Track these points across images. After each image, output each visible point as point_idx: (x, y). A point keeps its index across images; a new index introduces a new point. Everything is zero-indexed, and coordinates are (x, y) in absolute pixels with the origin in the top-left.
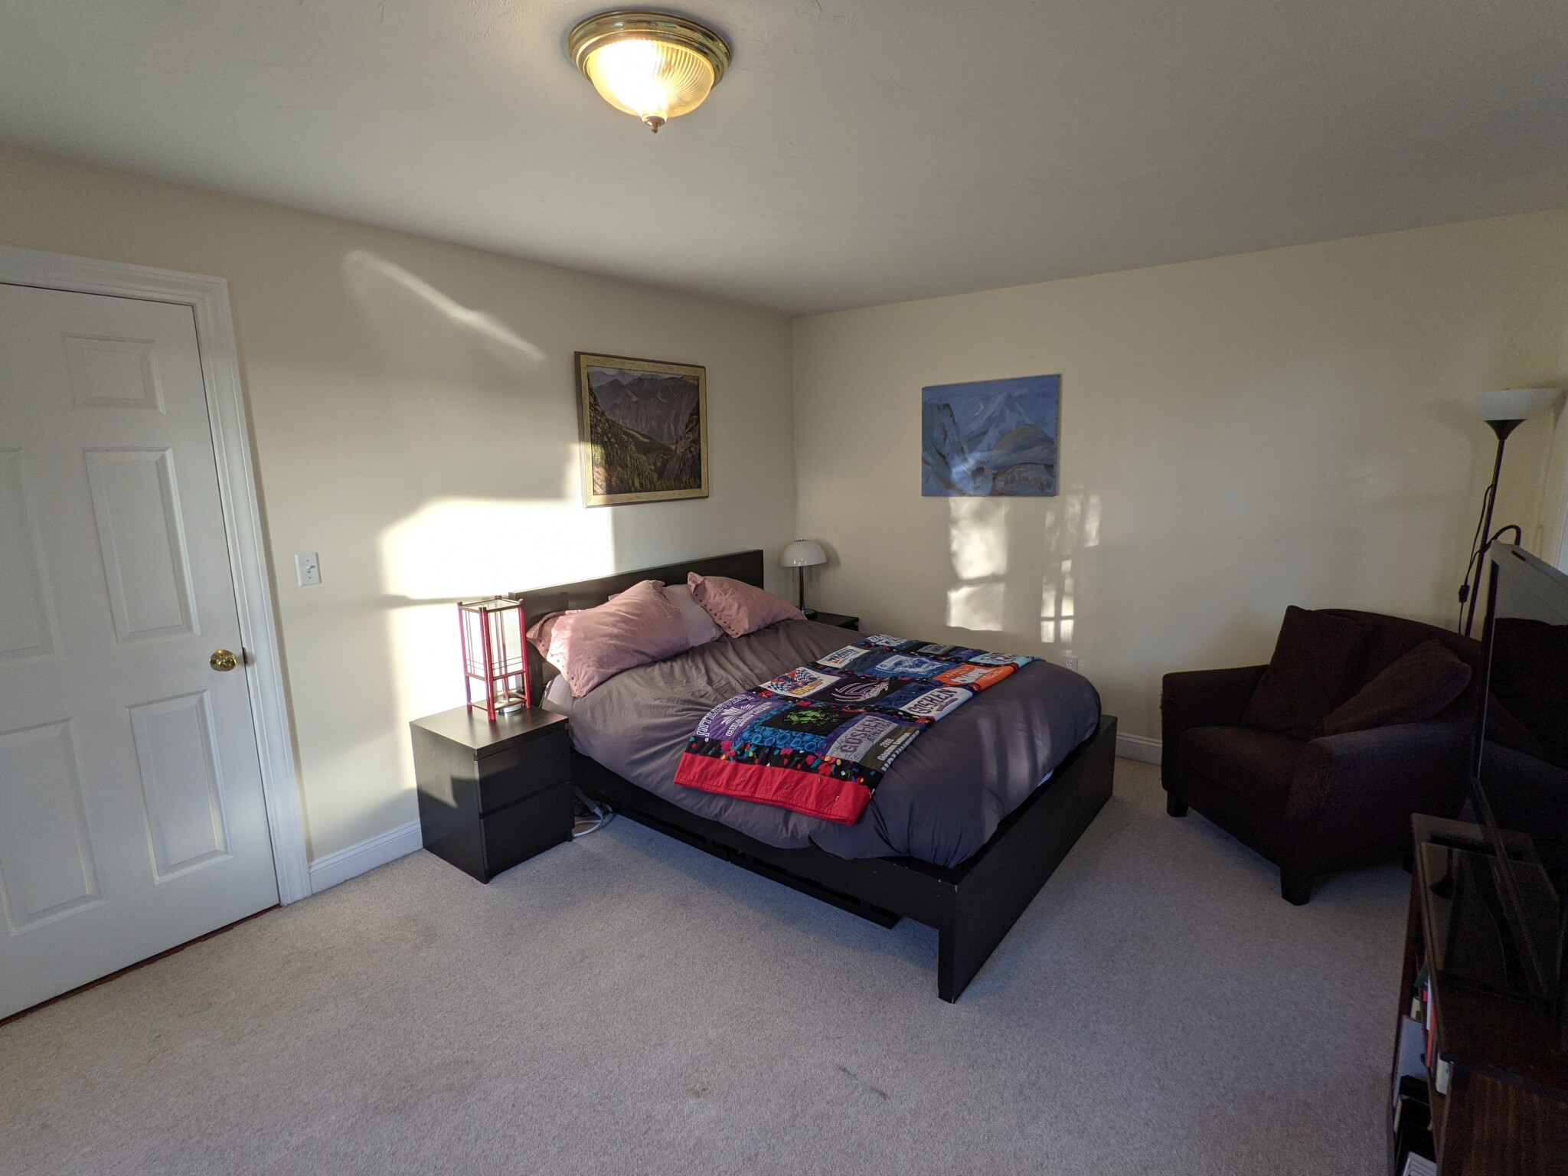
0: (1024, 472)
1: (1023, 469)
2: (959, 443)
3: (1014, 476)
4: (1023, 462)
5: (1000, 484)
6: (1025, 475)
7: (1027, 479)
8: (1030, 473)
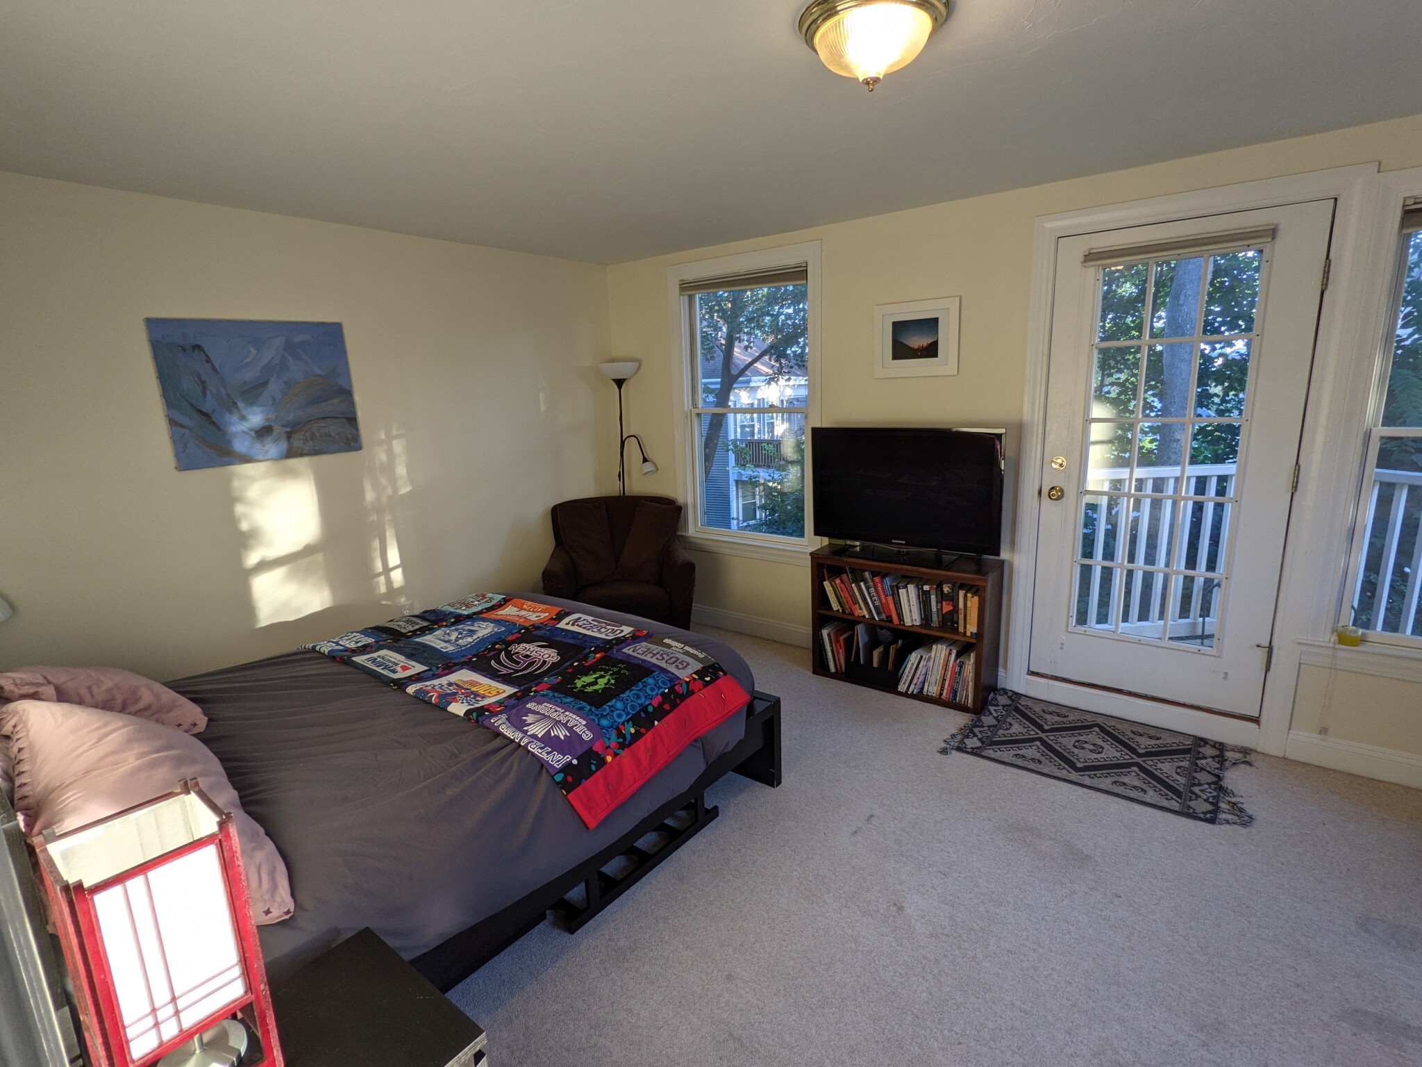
0: (324, 427)
1: (323, 425)
2: (228, 395)
3: (313, 433)
4: (320, 416)
5: (297, 443)
6: (326, 430)
7: (330, 435)
8: (333, 428)
